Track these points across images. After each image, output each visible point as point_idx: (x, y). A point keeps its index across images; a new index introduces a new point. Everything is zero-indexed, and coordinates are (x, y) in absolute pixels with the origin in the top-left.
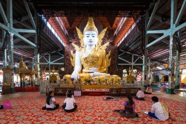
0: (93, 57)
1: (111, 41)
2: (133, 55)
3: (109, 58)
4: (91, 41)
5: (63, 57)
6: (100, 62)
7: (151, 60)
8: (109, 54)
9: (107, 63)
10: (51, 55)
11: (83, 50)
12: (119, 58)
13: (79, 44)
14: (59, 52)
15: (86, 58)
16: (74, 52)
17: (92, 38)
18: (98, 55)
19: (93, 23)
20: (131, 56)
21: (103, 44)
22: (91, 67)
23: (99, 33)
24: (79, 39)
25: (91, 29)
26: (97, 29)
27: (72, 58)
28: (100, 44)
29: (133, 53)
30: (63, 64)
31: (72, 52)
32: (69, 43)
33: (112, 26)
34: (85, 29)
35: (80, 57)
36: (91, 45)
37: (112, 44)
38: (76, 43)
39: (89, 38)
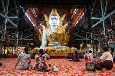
0: (56, 34)
1: (69, 23)
2: (86, 33)
3: (68, 35)
4: (54, 23)
5: (33, 35)
6: (61, 38)
7: (100, 36)
8: (68, 32)
9: (67, 39)
10: (23, 33)
11: (49, 29)
12: (76, 35)
13: (45, 24)
14: (30, 30)
15: (51, 35)
16: (42, 30)
17: (55, 21)
18: (60, 32)
20: (85, 33)
21: (63, 25)
22: (55, 42)
23: (60, 18)
24: (45, 22)
25: (55, 15)
26: (59, 15)
27: (40, 35)
28: (61, 25)
29: (86, 31)
30: (32, 40)
31: (40, 30)
32: (38, 24)
33: (69, 13)
34: (51, 14)
35: (46, 34)
36: (54, 26)
37: (70, 25)
38: (43, 24)
39: (53, 21)
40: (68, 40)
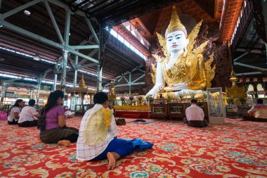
1: (215, 39)
3: (212, 66)
4: (175, 45)
10: (132, 74)
15: (170, 71)
17: (176, 41)
19: (178, 20)
23: (189, 32)
27: (154, 74)
28: (192, 47)
30: (143, 83)
31: (153, 66)
33: (213, 17)
35: (162, 70)
36: (176, 51)
37: (218, 43)
38: (159, 54)
39: (172, 42)
40: (212, 77)
